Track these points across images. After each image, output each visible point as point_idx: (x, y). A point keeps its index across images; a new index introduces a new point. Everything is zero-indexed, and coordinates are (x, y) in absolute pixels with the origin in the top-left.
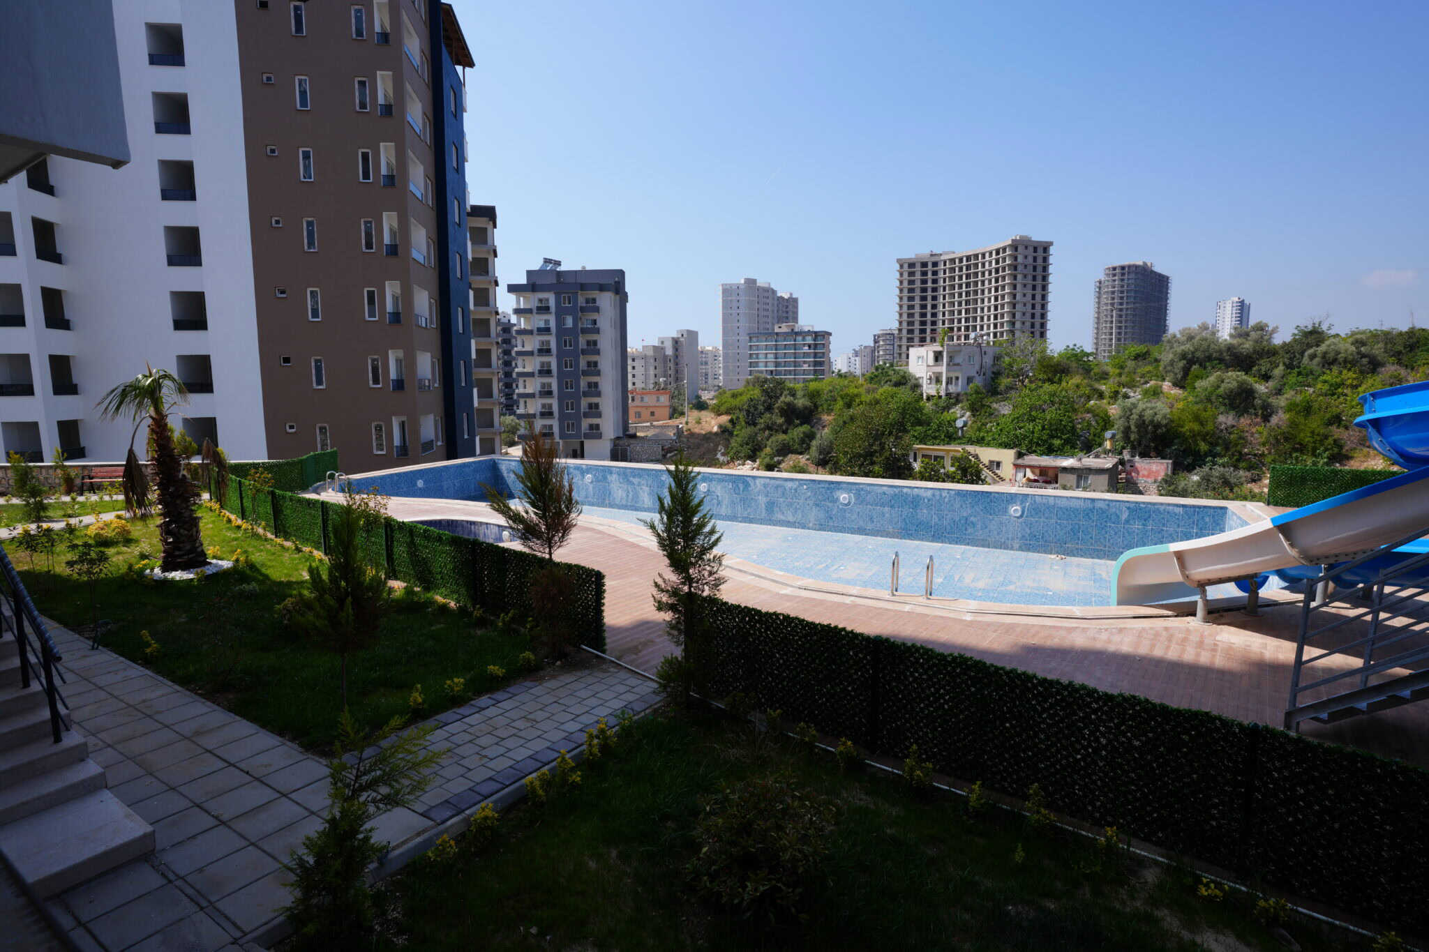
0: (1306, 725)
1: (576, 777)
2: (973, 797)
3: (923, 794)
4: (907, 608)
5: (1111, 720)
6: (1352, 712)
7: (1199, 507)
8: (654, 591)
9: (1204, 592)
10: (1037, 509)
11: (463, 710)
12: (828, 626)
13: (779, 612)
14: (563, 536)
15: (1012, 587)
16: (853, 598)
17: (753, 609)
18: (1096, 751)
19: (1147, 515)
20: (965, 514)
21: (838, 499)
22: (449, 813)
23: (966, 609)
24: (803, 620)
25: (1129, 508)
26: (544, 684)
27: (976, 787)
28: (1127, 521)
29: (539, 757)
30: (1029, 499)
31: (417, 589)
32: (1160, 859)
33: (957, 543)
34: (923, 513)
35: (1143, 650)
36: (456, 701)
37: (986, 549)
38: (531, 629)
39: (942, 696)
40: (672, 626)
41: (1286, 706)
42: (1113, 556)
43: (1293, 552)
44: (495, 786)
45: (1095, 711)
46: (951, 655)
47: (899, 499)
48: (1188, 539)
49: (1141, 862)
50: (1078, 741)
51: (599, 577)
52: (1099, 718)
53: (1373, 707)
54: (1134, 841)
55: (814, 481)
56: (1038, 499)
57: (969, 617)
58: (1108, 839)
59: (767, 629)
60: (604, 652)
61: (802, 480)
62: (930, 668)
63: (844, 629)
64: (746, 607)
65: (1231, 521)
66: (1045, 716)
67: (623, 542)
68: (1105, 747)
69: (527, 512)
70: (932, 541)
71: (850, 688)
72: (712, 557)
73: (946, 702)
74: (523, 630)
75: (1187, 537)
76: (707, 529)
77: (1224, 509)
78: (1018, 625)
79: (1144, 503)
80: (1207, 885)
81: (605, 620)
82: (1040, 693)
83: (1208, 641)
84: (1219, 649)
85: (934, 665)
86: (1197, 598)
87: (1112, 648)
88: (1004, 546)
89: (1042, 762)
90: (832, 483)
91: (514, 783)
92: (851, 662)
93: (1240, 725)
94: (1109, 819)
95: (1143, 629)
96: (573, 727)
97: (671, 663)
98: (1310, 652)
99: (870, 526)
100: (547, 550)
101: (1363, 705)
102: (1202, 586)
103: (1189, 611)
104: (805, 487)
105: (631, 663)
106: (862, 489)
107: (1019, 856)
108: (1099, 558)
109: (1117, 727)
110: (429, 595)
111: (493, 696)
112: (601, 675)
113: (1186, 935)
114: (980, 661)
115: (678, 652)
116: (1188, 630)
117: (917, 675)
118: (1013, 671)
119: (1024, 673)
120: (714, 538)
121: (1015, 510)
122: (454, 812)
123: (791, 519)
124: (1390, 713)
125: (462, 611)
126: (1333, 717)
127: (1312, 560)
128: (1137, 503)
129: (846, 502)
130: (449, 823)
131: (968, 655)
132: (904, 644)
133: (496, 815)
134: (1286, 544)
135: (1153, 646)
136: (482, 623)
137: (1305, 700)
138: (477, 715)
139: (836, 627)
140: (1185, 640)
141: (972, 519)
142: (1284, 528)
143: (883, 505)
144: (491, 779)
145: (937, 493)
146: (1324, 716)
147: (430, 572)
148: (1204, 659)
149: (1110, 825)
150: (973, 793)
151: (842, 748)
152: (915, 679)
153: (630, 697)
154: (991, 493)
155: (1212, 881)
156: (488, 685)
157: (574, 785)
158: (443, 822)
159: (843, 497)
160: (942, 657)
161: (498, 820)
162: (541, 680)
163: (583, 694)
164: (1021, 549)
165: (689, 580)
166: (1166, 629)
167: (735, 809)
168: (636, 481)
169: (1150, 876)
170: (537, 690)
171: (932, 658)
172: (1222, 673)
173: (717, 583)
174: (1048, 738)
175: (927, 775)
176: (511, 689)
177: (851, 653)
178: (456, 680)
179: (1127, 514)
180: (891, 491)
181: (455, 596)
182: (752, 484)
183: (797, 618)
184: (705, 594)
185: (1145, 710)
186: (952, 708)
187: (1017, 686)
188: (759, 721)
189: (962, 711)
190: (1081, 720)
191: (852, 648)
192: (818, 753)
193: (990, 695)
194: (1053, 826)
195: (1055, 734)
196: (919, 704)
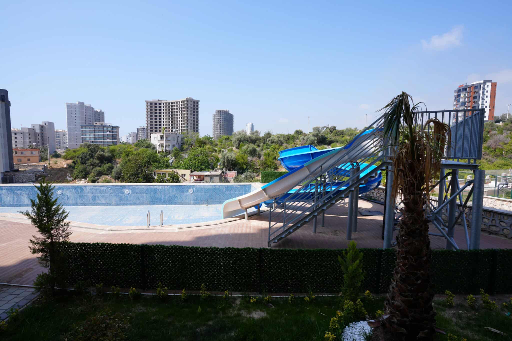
0: (273, 244)
2: (183, 295)
3: (164, 299)
4: (154, 231)
5: (224, 256)
6: (282, 238)
7: (244, 185)
8: (31, 245)
9: (247, 211)
10: (198, 190)
12: (122, 244)
13: (99, 242)
16: (132, 231)
17: (86, 243)
18: (220, 268)
20: (174, 194)
21: (124, 192)
23: (176, 228)
24: (110, 244)
27: (183, 291)
28: (225, 191)
30: (195, 187)
32: (240, 295)
33: (171, 204)
34: (159, 195)
35: (232, 232)
37: (182, 205)
39: (169, 262)
40: (42, 259)
41: (267, 240)
42: (221, 203)
43: (267, 196)
45: (219, 255)
46: (171, 246)
47: (149, 190)
48: (242, 195)
49: (235, 299)
50: (215, 266)
52: (220, 257)
53: (286, 236)
54: (233, 292)
56: (198, 187)
57: (177, 231)
59: (94, 250)
62: (163, 252)
63: (128, 244)
64: (82, 243)
65: (252, 188)
66: (204, 260)
68: (222, 266)
70: (162, 205)
71: (133, 267)
72: (63, 224)
73: (170, 263)
75: (242, 194)
76: (60, 211)
77: (251, 185)
80: (253, 299)
82: (202, 253)
83: (249, 225)
84: (251, 227)
85: (165, 251)
86: (245, 213)
87: (223, 233)
88: (188, 204)
89: (204, 276)
92: (132, 256)
93: (257, 249)
94: (226, 288)
95: (231, 225)
97: (43, 277)
98: (272, 224)
101: (284, 236)
102: (246, 209)
103: (243, 217)
104: (110, 189)
107: (199, 310)
108: (218, 204)
109: (226, 258)
113: (248, 316)
114: (181, 246)
115: (47, 271)
116: (243, 223)
117: (158, 256)
118: (192, 247)
119: (196, 247)
120: (64, 216)
121: (191, 191)
123: (104, 202)
124: (289, 236)
126: (278, 240)
127: (271, 198)
128: (227, 185)
131: (177, 245)
132: (153, 245)
134: (265, 194)
135: (234, 230)
137: (272, 238)
139: (125, 244)
140: (243, 226)
142: (264, 190)
143: (143, 193)
145: (163, 187)
146: (276, 241)
148: (248, 231)
149: (226, 290)
150: (183, 293)
151: (131, 292)
152: (158, 257)
153: (18, 299)
155: (254, 297)
159: (126, 191)
164: (193, 204)
165: (51, 236)
166: (238, 224)
167: (81, 334)
168: (19, 192)
169: (238, 302)
171: (163, 248)
172: (253, 234)
173: (67, 236)
174: (205, 267)
175: (165, 292)
177: (132, 253)
182: (85, 189)
183: (107, 244)
184: (60, 241)
185: (233, 251)
186: (172, 265)
187: (194, 252)
188: (92, 291)
189: (176, 265)
190: (215, 259)
191: (133, 251)
192: (121, 296)
193: (185, 257)
194: (209, 296)
195: (207, 265)
196: (160, 267)
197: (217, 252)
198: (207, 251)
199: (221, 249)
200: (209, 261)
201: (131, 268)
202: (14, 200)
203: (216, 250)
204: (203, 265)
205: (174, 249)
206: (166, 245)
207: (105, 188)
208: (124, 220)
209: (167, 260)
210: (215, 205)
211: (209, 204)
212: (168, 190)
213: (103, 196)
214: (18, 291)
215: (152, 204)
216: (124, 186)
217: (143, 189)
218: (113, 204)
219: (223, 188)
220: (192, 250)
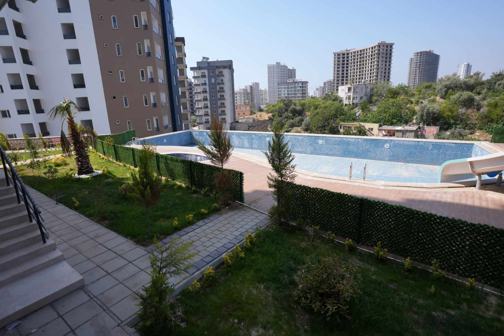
1: (242, 255)
3: (382, 261)
4: (357, 184)
5: (473, 234)
8: (267, 180)
9: (480, 177)
10: (396, 145)
11: (194, 227)
13: (318, 187)
14: (227, 159)
15: (387, 175)
16: (334, 180)
18: (463, 246)
19: (440, 147)
20: (367, 148)
21: (318, 143)
22: (195, 271)
23: (380, 184)
24: (329, 191)
25: (433, 145)
26: (223, 216)
27: (408, 260)
28: (432, 149)
29: (225, 246)
30: (393, 142)
31: (169, 180)
32: (496, 293)
33: (363, 159)
34: (351, 148)
35: (457, 201)
36: (190, 223)
37: (375, 161)
38: (215, 195)
39: (390, 222)
40: (274, 193)
44: (211, 259)
46: (396, 206)
47: (342, 142)
49: (487, 294)
50: (454, 242)
51: (241, 174)
55: (310, 136)
56: (396, 142)
57: (382, 188)
58: (471, 284)
59: (313, 194)
60: (243, 203)
61: (305, 136)
62: (386, 211)
63: (347, 195)
64: (304, 186)
66: (439, 231)
67: (243, 160)
69: (212, 150)
71: (348, 218)
72: (291, 166)
73: (392, 225)
74: (211, 195)
77: (473, 144)
78: (403, 191)
79: (439, 142)
81: (244, 191)
83: (483, 197)
84: (489, 201)
85: (387, 209)
86: (477, 179)
88: (382, 159)
89: (435, 250)
90: (316, 137)
91: (218, 257)
92: (349, 208)
94: (469, 275)
95: (454, 192)
96: (237, 233)
97: (273, 208)
99: (331, 153)
100: (221, 164)
103: (473, 185)
104: (306, 138)
105: (255, 207)
106: (328, 139)
107: (433, 289)
110: (174, 182)
111: (204, 221)
112: (244, 212)
115: (276, 204)
116: (474, 193)
117: (379, 213)
120: (291, 158)
121: (387, 146)
122: (196, 270)
123: (301, 151)
125: (187, 188)
129: (322, 144)
130: (195, 274)
132: (374, 201)
133: (214, 271)
135: (460, 199)
136: (195, 192)
138: (199, 229)
139: (343, 194)
140: (473, 196)
141: (370, 149)
143: (335, 145)
144: (209, 255)
145: (357, 140)
147: (174, 173)
148: (484, 204)
149: (470, 277)
150: (407, 262)
151: (347, 242)
152: (378, 215)
153: (256, 221)
154: (377, 139)
156: (203, 217)
157: (242, 258)
158: (193, 274)
159: (320, 142)
160: (392, 206)
161: (214, 273)
162: (221, 214)
163: (239, 220)
164: (388, 160)
165: (282, 175)
166: (464, 192)
169: (492, 300)
170: (221, 218)
171: (386, 207)
173: (293, 177)
174: (440, 240)
175: (384, 254)
176: (210, 218)
177: (350, 204)
178: (190, 215)
179: (432, 147)
180: (339, 139)
181: (184, 182)
182: (286, 138)
183: (326, 190)
184: (288, 181)
185: (492, 231)
186: (394, 227)
187: (427, 219)
188: (310, 230)
189: (399, 229)
190: (457, 234)
191: (350, 202)
192: (336, 244)
193: (413, 222)
194: (444, 277)
195: (443, 239)
196: (379, 225)
197: (463, 227)
198: (447, 222)
199: (472, 224)
200: (447, 233)
201: (346, 218)
202: (240, 143)
203: (461, 224)
204: (437, 237)
205: (399, 210)
206: (389, 203)
207: (302, 138)
208: (319, 168)
209: (388, 220)
210: (416, 165)
211: (408, 162)
212: (361, 142)
213: (300, 145)
214: (257, 214)
215: (343, 157)
216: (319, 137)
217: (336, 140)
218: (308, 153)
219: (429, 146)
220: (424, 216)
